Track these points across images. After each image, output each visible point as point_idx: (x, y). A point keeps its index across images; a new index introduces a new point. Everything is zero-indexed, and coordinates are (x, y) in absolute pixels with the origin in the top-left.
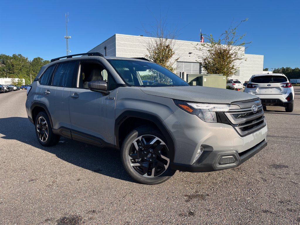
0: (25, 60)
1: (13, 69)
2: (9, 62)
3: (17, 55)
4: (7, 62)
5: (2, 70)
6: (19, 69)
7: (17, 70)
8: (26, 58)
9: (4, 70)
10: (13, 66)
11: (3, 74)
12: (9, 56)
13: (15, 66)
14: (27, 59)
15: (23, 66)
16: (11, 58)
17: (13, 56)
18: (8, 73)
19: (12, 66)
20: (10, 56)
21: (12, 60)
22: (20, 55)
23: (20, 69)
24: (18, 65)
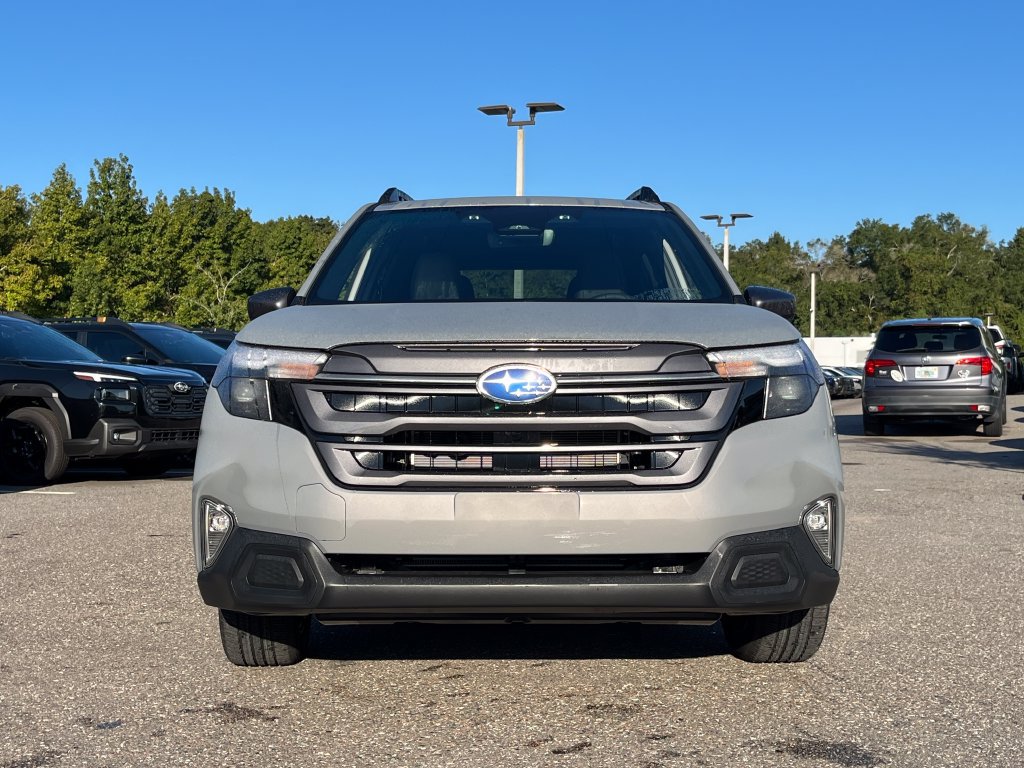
0: (970, 242)
1: (908, 290)
2: (893, 256)
3: (934, 218)
4: (885, 256)
5: (857, 299)
6: (936, 288)
7: (925, 293)
8: (979, 229)
9: (865, 299)
10: (906, 275)
11: (862, 316)
12: (895, 227)
13: (916, 273)
14: (983, 234)
15: (958, 274)
16: (906, 237)
17: (916, 224)
18: (882, 309)
19: (903, 275)
20: (901, 228)
21: (906, 248)
22: (951, 216)
23: (940, 292)
24: (932, 271)
